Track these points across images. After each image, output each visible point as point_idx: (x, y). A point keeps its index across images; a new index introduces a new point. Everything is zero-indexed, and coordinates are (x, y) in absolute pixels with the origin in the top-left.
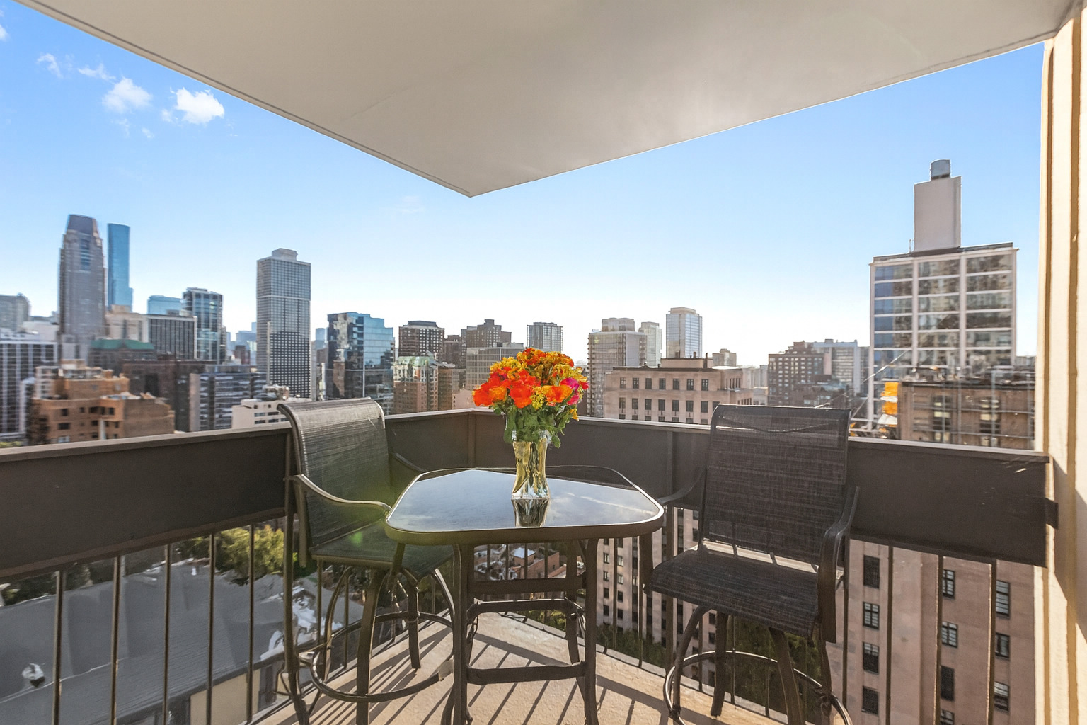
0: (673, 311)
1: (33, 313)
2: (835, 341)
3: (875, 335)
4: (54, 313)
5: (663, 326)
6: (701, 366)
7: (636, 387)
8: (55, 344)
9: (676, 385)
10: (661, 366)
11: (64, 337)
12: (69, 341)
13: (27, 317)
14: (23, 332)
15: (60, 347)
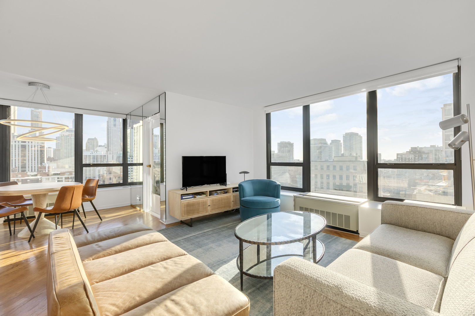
0: (347, 134)
1: (99, 144)
2: (437, 146)
3: (445, 143)
4: (105, 144)
5: (342, 142)
6: (354, 159)
7: (322, 169)
8: (106, 155)
9: (341, 168)
10: (334, 160)
11: (109, 152)
12: (110, 154)
13: (97, 146)
14: (97, 151)
15: (107, 156)
